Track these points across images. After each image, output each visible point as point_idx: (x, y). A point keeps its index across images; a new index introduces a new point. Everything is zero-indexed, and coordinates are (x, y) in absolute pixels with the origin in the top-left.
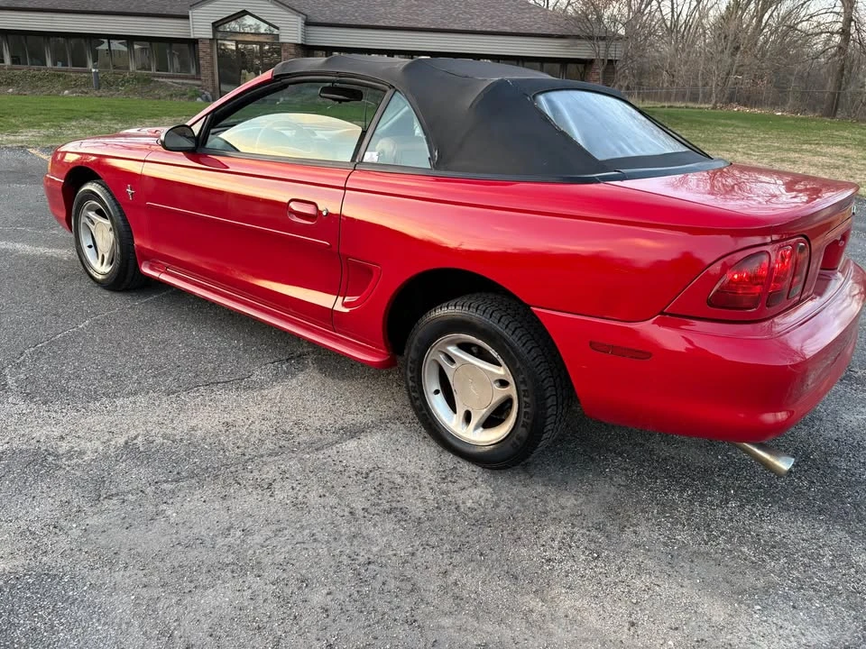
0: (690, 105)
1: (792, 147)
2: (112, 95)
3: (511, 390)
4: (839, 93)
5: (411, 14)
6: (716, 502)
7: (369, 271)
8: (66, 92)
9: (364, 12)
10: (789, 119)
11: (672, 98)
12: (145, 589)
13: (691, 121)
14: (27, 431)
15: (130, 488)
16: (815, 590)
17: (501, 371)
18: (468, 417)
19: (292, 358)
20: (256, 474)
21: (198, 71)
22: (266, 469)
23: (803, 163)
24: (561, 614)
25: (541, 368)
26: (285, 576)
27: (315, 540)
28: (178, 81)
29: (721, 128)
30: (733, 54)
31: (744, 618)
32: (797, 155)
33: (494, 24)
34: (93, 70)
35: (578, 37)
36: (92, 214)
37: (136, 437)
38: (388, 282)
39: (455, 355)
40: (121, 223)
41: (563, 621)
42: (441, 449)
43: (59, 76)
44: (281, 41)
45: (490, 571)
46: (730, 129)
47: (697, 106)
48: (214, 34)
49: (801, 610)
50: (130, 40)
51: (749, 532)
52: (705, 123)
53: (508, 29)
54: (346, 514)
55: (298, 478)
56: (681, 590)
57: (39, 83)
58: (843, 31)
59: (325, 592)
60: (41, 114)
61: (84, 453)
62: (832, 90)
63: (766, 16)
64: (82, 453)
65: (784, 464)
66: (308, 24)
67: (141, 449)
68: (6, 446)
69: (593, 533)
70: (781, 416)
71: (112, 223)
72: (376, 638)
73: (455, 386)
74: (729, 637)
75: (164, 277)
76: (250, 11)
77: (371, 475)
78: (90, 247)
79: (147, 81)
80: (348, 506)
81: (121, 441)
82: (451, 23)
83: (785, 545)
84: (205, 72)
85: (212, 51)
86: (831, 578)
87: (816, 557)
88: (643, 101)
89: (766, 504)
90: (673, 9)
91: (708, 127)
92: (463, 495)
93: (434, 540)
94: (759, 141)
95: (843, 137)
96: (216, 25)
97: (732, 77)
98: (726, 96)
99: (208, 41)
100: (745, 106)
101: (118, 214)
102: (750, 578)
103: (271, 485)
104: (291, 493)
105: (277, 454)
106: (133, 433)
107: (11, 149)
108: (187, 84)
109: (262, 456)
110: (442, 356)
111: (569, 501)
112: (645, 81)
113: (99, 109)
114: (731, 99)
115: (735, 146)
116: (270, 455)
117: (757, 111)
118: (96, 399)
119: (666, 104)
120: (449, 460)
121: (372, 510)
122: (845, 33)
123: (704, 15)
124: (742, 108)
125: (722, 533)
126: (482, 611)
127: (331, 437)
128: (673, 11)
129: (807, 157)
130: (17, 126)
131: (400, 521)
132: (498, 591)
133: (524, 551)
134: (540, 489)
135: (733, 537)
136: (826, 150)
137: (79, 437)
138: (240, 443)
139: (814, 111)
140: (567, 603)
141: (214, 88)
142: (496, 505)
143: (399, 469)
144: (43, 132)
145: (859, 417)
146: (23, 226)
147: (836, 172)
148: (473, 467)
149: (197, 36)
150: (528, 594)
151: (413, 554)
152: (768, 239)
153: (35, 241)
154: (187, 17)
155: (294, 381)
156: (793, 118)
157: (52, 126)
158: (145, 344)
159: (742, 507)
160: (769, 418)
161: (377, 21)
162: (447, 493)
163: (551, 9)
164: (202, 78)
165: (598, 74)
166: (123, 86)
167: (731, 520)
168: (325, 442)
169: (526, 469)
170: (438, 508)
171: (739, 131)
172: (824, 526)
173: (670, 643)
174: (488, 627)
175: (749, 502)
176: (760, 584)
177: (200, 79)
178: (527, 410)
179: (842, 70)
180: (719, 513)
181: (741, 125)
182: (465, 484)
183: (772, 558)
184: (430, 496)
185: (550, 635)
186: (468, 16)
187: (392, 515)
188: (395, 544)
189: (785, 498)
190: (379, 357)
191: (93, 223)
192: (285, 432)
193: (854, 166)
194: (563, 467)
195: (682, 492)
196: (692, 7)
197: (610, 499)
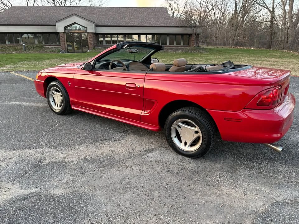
0: (223, 47)
1: (259, 59)
2: (30, 52)
3: (200, 134)
4: (271, 41)
5: (131, 21)
6: (260, 163)
7: (153, 103)
8: (14, 52)
9: (115, 21)
10: (255, 50)
11: (217, 45)
12: (107, 195)
13: (225, 52)
14: (54, 156)
15: (90, 170)
16: (292, 183)
17: (196, 129)
18: (185, 144)
19: (124, 131)
20: (126, 164)
21: (60, 43)
22: (128, 162)
23: (263, 64)
24: (225, 193)
25: (209, 127)
26: (145, 189)
27: (150, 180)
28: (52, 47)
29: (235, 54)
30: (236, 30)
31: (275, 191)
32: (261, 62)
33: (159, 24)
34: (23, 44)
35: (187, 27)
36: (54, 91)
37: (86, 156)
38: (160, 105)
39: (181, 126)
40: (65, 93)
41: (226, 195)
42: (177, 154)
43: (11, 47)
44: (88, 32)
45: (202, 184)
46: (238, 54)
47: (226, 47)
48: (65, 31)
49: (290, 188)
50: (35, 34)
51: (271, 169)
52: (229, 53)
53: (163, 25)
54: (156, 173)
55: (139, 164)
56: (256, 185)
57: (4, 50)
58: (271, 21)
59: (158, 192)
60: (9, 60)
61: (73, 161)
62: (269, 40)
63: (245, 17)
64: (72, 161)
65: (280, 149)
66: (96, 26)
67: (89, 159)
68: (49, 161)
69: (228, 173)
70: (279, 135)
71: (62, 93)
72: (176, 202)
73: (181, 134)
74: (272, 195)
75: (80, 109)
76: (77, 23)
77: (159, 162)
78: (53, 102)
79: (42, 47)
80: (156, 170)
81: (83, 157)
82: (144, 24)
83: (282, 172)
84: (62, 43)
85: (64, 36)
86: (296, 180)
87: (291, 175)
88: (208, 46)
89: (274, 162)
90: (215, 16)
91: (231, 54)
92: (187, 166)
93: (183, 178)
94: (248, 58)
95: (274, 55)
96: (65, 28)
97: (236, 37)
98: (234, 43)
99: (63, 33)
100: (241, 46)
101: (64, 91)
102: (274, 181)
103: (131, 166)
104: (138, 168)
105: (130, 158)
106: (85, 155)
107: (4, 72)
108: (56, 48)
109: (126, 159)
110: (177, 126)
111: (219, 165)
112: (208, 40)
113: (29, 57)
114: (236, 45)
115: (241, 60)
116: (128, 158)
117: (245, 48)
118: (70, 147)
119: (215, 47)
120: (181, 157)
121: (163, 171)
122: (272, 21)
123: (225, 17)
124: (240, 47)
125: (264, 170)
126: (203, 194)
127: (144, 153)
128: (215, 17)
129: (264, 62)
130: (2, 65)
131: (172, 173)
132: (205, 189)
133: (210, 179)
134: (209, 163)
135: (267, 171)
136: (269, 60)
137: (70, 157)
138: (118, 156)
139: (263, 47)
140: (225, 191)
141: (65, 49)
142: (198, 168)
143: (167, 160)
144: (12, 66)
145: (296, 138)
146: (22, 97)
147: (274, 66)
148: (188, 158)
149: (59, 32)
150: (214, 189)
151: (179, 182)
152: (272, 86)
153: (28, 101)
154: (55, 25)
155: (127, 138)
156: (257, 50)
157: (14, 64)
158: (78, 130)
159: (268, 164)
160: (275, 136)
161: (120, 24)
162: (183, 165)
163: (175, 17)
164: (61, 45)
165: (194, 38)
166: (34, 49)
167: (265, 167)
168: (142, 154)
169: (204, 158)
170: (182, 170)
171: (241, 55)
172: (292, 167)
173: (256, 198)
174: (206, 198)
175: (269, 162)
176: (277, 182)
177: (60, 46)
178: (205, 139)
179: (272, 33)
180: (262, 165)
181: (241, 53)
182: (187, 163)
183: (279, 176)
184: (178, 167)
185: (223, 198)
186: (150, 21)
187: (169, 172)
188: (172, 179)
189: (279, 160)
190: (156, 128)
191: (54, 94)
192: (130, 152)
193: (279, 64)
194: (214, 157)
195: (250, 160)
196: (221, 15)
197: (230, 164)
